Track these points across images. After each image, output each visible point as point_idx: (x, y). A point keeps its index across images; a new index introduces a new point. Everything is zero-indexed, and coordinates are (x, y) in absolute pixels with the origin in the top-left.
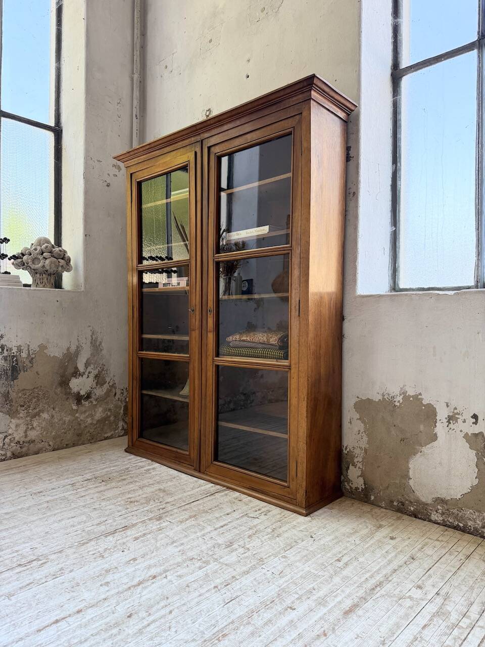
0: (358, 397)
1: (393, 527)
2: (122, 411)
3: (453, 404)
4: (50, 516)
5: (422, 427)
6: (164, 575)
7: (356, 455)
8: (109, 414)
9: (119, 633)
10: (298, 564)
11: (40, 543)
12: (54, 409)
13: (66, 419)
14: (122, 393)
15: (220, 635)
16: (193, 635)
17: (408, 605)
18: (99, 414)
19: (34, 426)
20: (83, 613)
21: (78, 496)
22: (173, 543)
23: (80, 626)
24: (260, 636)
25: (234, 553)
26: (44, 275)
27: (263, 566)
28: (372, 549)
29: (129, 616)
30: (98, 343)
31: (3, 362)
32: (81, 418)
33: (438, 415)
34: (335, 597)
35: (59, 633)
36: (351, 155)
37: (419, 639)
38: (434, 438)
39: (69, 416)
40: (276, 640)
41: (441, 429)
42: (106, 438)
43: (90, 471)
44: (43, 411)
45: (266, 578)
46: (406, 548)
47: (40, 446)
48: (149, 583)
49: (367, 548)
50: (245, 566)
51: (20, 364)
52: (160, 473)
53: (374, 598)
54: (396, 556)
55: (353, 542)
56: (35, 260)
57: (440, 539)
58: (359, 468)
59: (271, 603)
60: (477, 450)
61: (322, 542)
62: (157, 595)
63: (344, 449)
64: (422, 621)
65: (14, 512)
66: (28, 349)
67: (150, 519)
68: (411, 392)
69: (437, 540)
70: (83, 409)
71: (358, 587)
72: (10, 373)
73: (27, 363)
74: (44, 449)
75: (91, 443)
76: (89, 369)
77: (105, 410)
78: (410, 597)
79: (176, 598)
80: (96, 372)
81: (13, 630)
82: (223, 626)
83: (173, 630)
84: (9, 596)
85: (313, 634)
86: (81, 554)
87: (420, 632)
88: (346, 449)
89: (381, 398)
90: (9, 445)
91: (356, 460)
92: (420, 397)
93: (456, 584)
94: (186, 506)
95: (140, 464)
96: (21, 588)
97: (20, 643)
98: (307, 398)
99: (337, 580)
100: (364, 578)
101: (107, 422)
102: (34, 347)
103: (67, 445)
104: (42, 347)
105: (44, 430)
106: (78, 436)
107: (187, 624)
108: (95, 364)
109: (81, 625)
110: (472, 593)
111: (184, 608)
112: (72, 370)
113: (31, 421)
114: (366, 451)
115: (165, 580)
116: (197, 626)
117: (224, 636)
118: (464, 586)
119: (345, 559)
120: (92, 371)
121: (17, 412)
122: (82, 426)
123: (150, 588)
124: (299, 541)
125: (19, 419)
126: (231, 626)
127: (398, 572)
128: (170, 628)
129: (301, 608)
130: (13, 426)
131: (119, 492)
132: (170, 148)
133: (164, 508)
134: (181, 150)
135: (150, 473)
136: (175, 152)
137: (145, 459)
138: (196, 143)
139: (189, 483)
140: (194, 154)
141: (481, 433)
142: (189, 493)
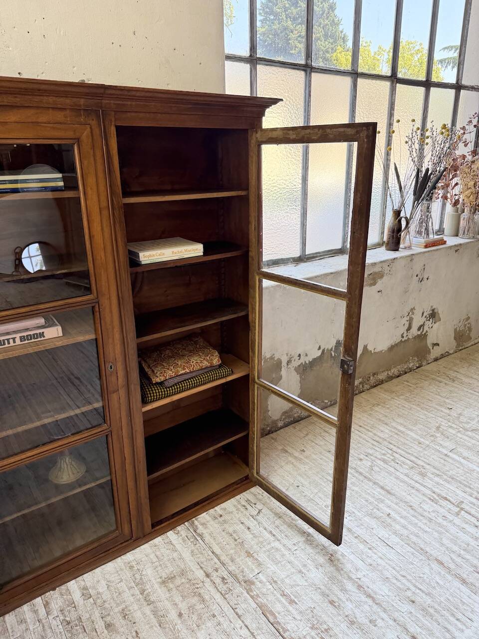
1: (286, 446)
3: (290, 353)
17: (378, 469)
20: (415, 635)
29: (413, 602)
33: (282, 363)
34: (374, 494)
37: (406, 475)
38: (281, 377)
41: (284, 372)
45: (357, 520)
53: (373, 479)
55: (306, 469)
61: (306, 483)
64: (391, 469)
68: (269, 355)
69: (306, 435)
78: (371, 466)
87: (401, 473)
94: (222, 559)
124: (304, 494)
131: (157, 629)
132: (18, 100)
133: (223, 579)
134: (51, 111)
135: (98, 593)
136: (33, 111)
137: (38, 601)
138: (88, 111)
139: (158, 553)
140: (89, 129)
141: (302, 363)
142: (186, 555)
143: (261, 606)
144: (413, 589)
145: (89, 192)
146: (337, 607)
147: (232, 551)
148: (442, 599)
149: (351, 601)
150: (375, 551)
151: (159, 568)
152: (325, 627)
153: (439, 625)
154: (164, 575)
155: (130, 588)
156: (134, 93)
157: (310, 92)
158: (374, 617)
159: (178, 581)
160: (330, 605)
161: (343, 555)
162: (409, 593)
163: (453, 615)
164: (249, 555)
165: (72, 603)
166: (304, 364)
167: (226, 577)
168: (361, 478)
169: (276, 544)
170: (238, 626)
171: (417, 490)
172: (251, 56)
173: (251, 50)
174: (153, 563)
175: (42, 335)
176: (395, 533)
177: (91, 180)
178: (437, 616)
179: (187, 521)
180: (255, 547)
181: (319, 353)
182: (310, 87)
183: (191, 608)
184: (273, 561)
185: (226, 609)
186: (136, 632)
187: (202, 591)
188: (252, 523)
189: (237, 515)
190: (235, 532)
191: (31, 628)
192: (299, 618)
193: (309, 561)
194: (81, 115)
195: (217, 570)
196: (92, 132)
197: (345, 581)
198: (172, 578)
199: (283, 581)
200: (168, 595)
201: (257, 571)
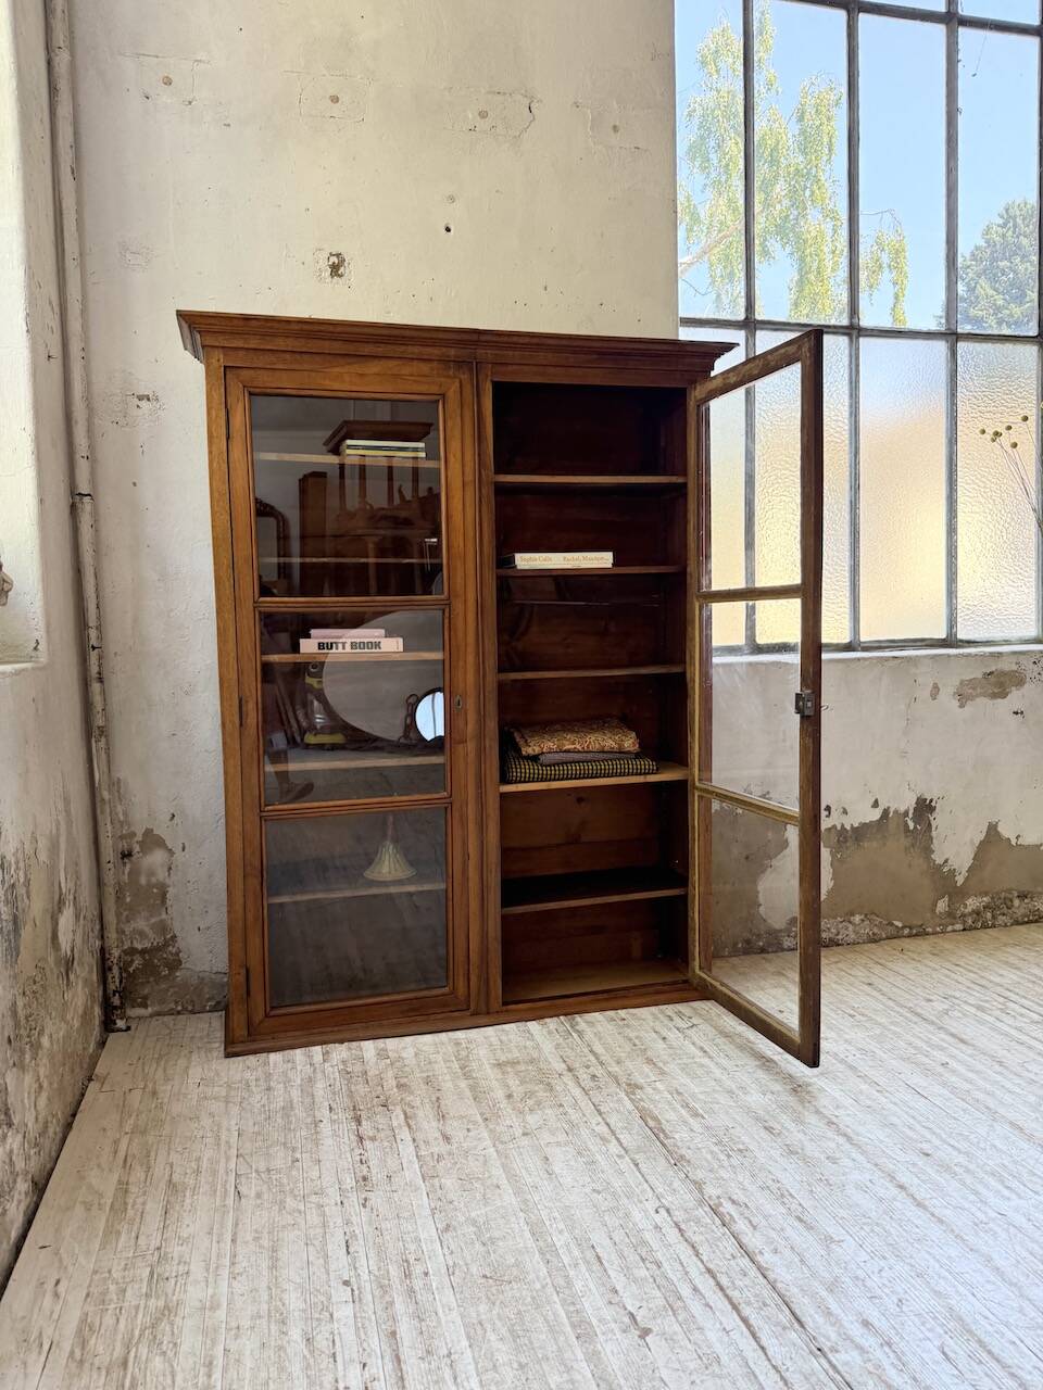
5: (770, 835)
12: (50, 1015)
13: (60, 1033)
19: (41, 1080)
31: (5, 909)
38: (786, 844)
39: (62, 1026)
41: (792, 832)
44: (41, 1033)
51: (19, 906)
60: (832, 848)
66: (24, 855)
72: (13, 939)
73: (25, 898)
76: (68, 882)
77: (86, 981)
99: (894, 1028)
100: (899, 1017)
102: (28, 846)
105: (50, 1084)
110: (949, 986)
113: (36, 1067)
118: (935, 984)
125: (28, 1071)
127: (893, 999)
131: (469, 1102)
132: (380, 350)
133: (594, 1076)
134: (415, 363)
135: (400, 1058)
136: (395, 363)
137: (317, 1048)
138: (460, 364)
139: (504, 1038)
140: (457, 384)
141: (834, 827)
142: (548, 1047)
143: (641, 1110)
144: (937, 1142)
145: (451, 459)
146: (776, 1134)
147: (623, 1055)
148: (991, 1163)
149: (805, 1133)
150: (887, 1094)
151: (499, 1051)
152: (741, 1147)
153: (962, 1185)
154: (503, 1058)
155: (445, 1061)
156: (515, 339)
157: (857, 366)
158: (838, 1155)
159: (519, 1068)
160: (762, 1130)
161: (822, 1090)
162: (925, 1146)
163: (1001, 1182)
164: (649, 1061)
165: (362, 1059)
166: (839, 828)
167: (599, 1076)
168: (915, 1019)
169: (706, 1061)
170: (594, 1122)
171: (1030, 1048)
172: (747, 318)
173: (747, 310)
174: (491, 1045)
175: (378, 645)
176: (944, 1084)
177: (455, 445)
178: (965, 1176)
179: (565, 1015)
180: (666, 1057)
181: (876, 815)
182: (857, 358)
183: (529, 1094)
184: (688, 1074)
185: (583, 1105)
186: (438, 1098)
187: (553, 1082)
188: (672, 1035)
189: (652, 1024)
190: (637, 1038)
191: (299, 1068)
192: (699, 1131)
194: (450, 367)
195: (588, 1067)
196: (461, 386)
197: (807, 1113)
198: (514, 1063)
199: (693, 1096)
200: (500, 1076)
201: (654, 1078)
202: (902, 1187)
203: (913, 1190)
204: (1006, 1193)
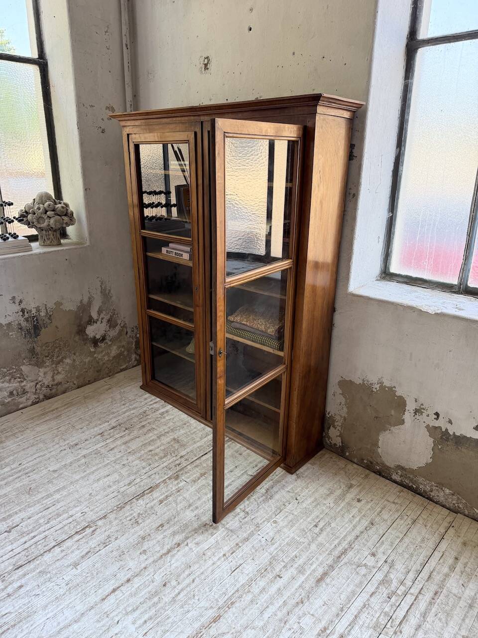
0: (342, 377)
1: (361, 487)
2: (134, 346)
3: (421, 401)
4: (89, 474)
5: (393, 412)
6: (186, 543)
7: (337, 420)
8: (123, 350)
9: (159, 601)
10: (285, 530)
11: (87, 507)
12: (74, 354)
13: (86, 360)
14: (133, 331)
15: (229, 603)
16: (210, 602)
17: (363, 573)
18: (114, 351)
19: (59, 371)
20: (131, 582)
21: (108, 449)
22: (190, 506)
23: (131, 595)
24: (257, 604)
25: (237, 518)
26: (50, 232)
27: (259, 533)
28: (342, 513)
29: (164, 585)
30: (107, 292)
31: (25, 323)
32: (99, 357)
33: (407, 406)
34: (311, 565)
35: (118, 601)
36: (355, 154)
37: (367, 606)
38: (402, 422)
39: (89, 358)
40: (267, 607)
41: (408, 417)
42: (122, 370)
43: (114, 415)
44: (65, 358)
45: (261, 546)
46: (369, 511)
47: (66, 386)
48: (175, 552)
49: (339, 512)
50: (246, 532)
51: (41, 322)
52: (172, 417)
53: (339, 565)
54: (360, 520)
55: (328, 505)
56: (39, 219)
57: (396, 501)
58: (338, 430)
59: (265, 571)
60: (435, 439)
61: (304, 505)
62: (182, 563)
63: (327, 413)
64: (371, 588)
65: (60, 469)
66: (46, 308)
67: (170, 478)
68: (387, 383)
69: (394, 503)
70: (99, 349)
71: (329, 554)
72: (32, 331)
73: (47, 320)
74: (70, 387)
75: (109, 376)
76: (102, 316)
77: (119, 347)
78: (365, 565)
79: (197, 566)
80: (108, 317)
81: (85, 599)
82: (231, 594)
83: (196, 598)
84: (75, 565)
85: (293, 602)
86: (121, 520)
87: (368, 600)
88: (329, 414)
89: (361, 382)
90: (41, 390)
91: (336, 424)
92: (394, 389)
93: (401, 552)
94: (197, 461)
95: (154, 405)
96: (83, 557)
97: (92, 611)
98: (298, 390)
99: (313, 547)
100: (333, 545)
101: (121, 357)
102: (51, 305)
103: (89, 381)
104: (58, 304)
105: (69, 373)
106: (98, 372)
107: (206, 593)
108: (107, 310)
109: (131, 593)
110: (411, 561)
111: (203, 577)
112: (87, 319)
113: (56, 367)
114: (345, 419)
115: (187, 548)
116: (213, 594)
117: (232, 603)
118: (406, 553)
119: (321, 525)
120: (105, 316)
121: (44, 362)
122: (101, 363)
123: (177, 557)
124: (287, 504)
125: (46, 367)
126: (237, 595)
127: (359, 538)
128: (194, 596)
129: (287, 576)
130: (41, 374)
131: (141, 444)
133: (180, 464)
135: (164, 417)
137: (158, 399)
139: (198, 432)
140: (194, 134)
141: (440, 428)
142: (199, 444)
143: (157, 486)
144: (180, 587)
146: (158, 529)
147: (205, 465)
148: (169, 612)
149: (164, 538)
151: (186, 435)
152: (140, 521)
153: (140, 603)
154: (180, 438)
155: (169, 427)
158: (149, 554)
159: (175, 445)
162: (174, 583)
163: (151, 618)
165: (157, 410)
166: (444, 430)
167: (180, 466)
174: (190, 431)
175: (182, 255)
178: (150, 603)
183: (156, 454)
185: (155, 469)
186: (139, 437)
187: (169, 456)
189: (244, 463)
191: (142, 403)
192: (148, 506)
193: (202, 510)
195: (186, 460)
197: (184, 534)
198: (178, 442)
199: (179, 495)
200: (165, 443)
201: (188, 480)
202: (128, 581)
203: (129, 585)
204: (141, 622)
